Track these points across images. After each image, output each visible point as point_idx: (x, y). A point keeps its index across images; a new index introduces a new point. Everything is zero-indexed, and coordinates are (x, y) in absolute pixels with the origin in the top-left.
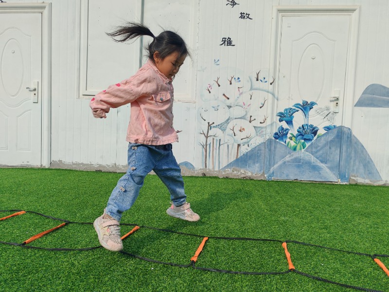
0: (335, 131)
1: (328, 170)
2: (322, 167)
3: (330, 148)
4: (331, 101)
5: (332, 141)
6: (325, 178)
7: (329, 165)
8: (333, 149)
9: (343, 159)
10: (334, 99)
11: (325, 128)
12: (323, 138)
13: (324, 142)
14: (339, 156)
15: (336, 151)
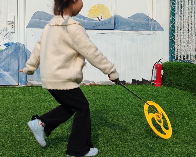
0: (13, 47)
1: (10, 77)
2: (5, 75)
3: (10, 60)
4: (8, 24)
5: (11, 54)
6: (8, 83)
7: (10, 72)
8: (13, 60)
9: (21, 67)
10: (10, 22)
11: (5, 44)
12: (4, 53)
13: (5, 55)
14: (17, 65)
15: (15, 62)
